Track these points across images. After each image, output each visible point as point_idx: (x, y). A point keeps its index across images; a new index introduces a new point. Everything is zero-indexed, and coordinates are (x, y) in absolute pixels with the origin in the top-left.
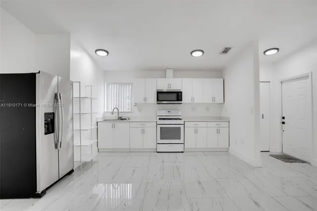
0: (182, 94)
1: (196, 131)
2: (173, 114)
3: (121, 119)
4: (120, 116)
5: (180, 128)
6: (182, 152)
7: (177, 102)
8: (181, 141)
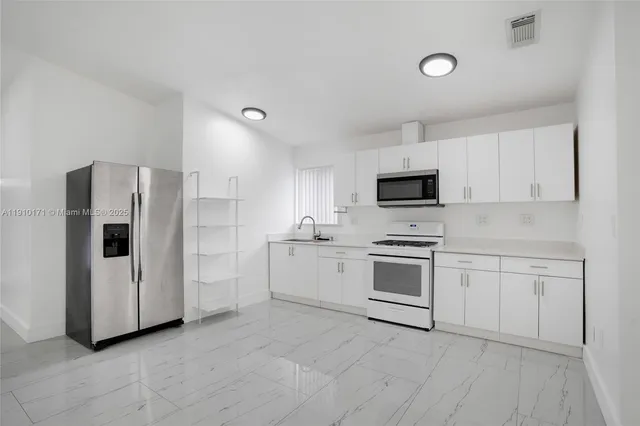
0: (434, 180)
1: (465, 281)
2: (423, 231)
3: (318, 238)
4: (317, 233)
5: (418, 268)
6: (427, 330)
7: (423, 202)
8: (424, 300)
